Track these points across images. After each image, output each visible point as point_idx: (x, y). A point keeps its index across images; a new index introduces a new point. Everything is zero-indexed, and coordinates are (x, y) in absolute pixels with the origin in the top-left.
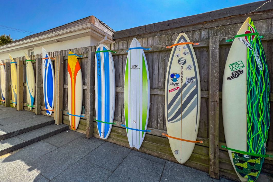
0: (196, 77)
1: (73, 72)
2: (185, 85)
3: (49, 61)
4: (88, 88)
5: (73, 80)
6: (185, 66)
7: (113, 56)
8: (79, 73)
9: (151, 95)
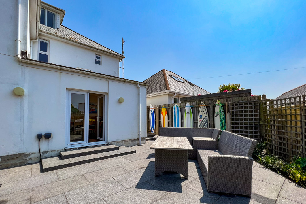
0: (207, 116)
1: (164, 114)
2: (204, 119)
3: (153, 110)
4: (170, 121)
5: (164, 118)
6: (204, 113)
7: (180, 108)
8: (167, 115)
9: (194, 123)
